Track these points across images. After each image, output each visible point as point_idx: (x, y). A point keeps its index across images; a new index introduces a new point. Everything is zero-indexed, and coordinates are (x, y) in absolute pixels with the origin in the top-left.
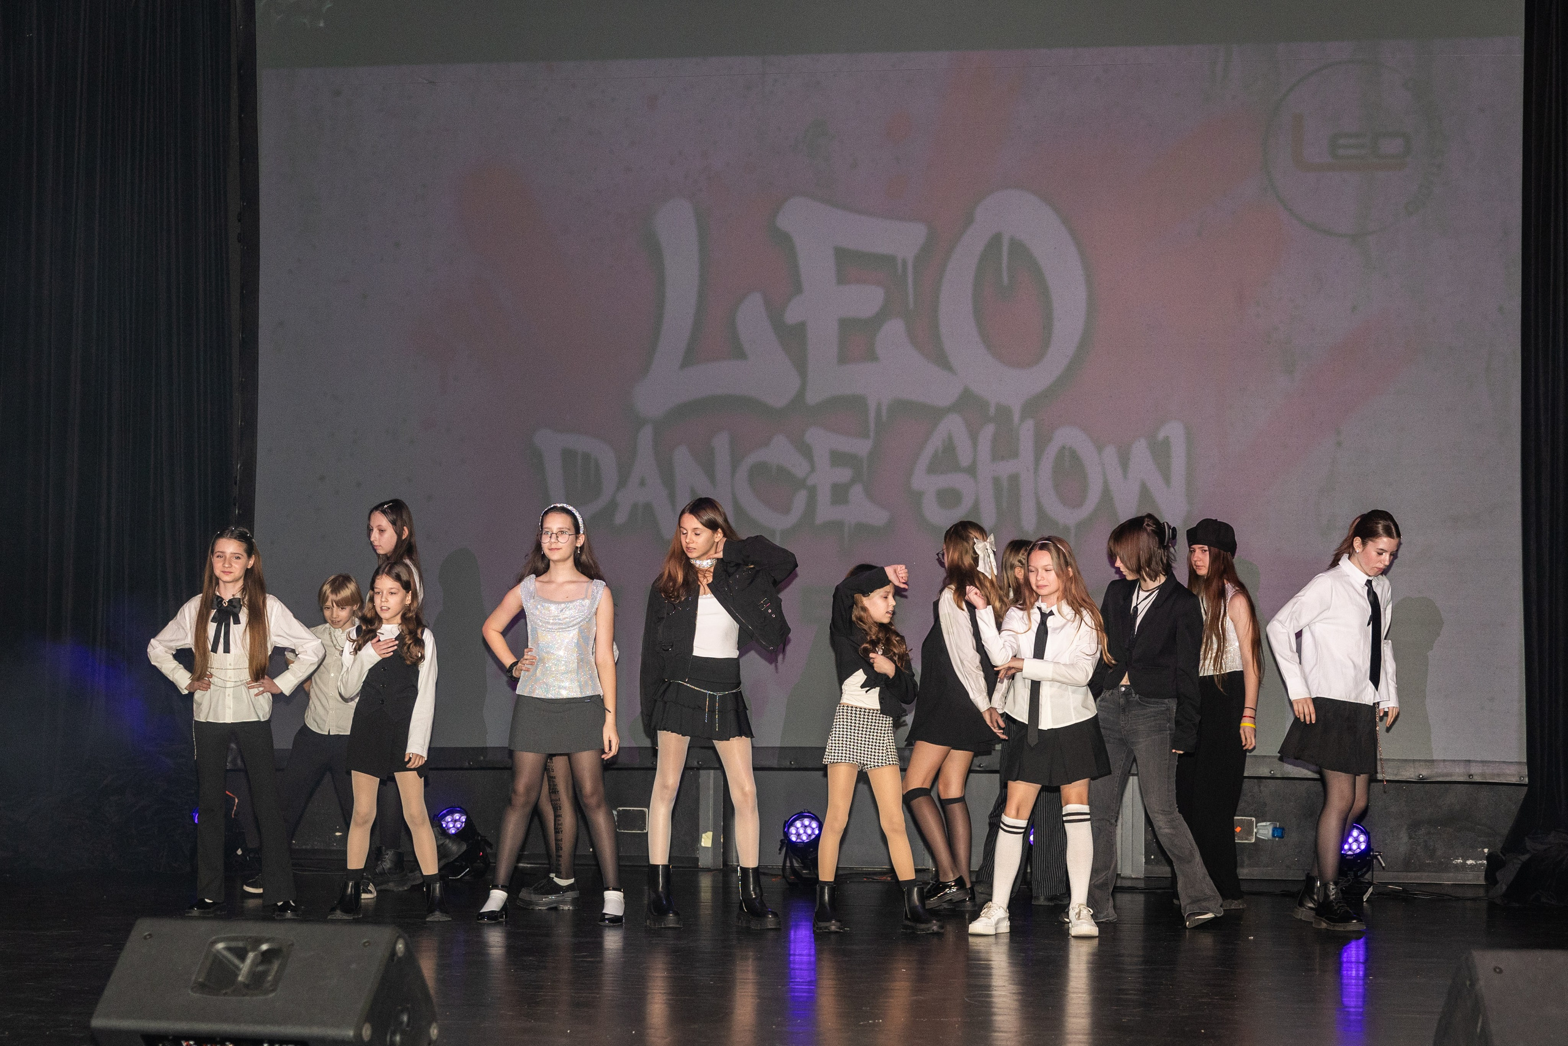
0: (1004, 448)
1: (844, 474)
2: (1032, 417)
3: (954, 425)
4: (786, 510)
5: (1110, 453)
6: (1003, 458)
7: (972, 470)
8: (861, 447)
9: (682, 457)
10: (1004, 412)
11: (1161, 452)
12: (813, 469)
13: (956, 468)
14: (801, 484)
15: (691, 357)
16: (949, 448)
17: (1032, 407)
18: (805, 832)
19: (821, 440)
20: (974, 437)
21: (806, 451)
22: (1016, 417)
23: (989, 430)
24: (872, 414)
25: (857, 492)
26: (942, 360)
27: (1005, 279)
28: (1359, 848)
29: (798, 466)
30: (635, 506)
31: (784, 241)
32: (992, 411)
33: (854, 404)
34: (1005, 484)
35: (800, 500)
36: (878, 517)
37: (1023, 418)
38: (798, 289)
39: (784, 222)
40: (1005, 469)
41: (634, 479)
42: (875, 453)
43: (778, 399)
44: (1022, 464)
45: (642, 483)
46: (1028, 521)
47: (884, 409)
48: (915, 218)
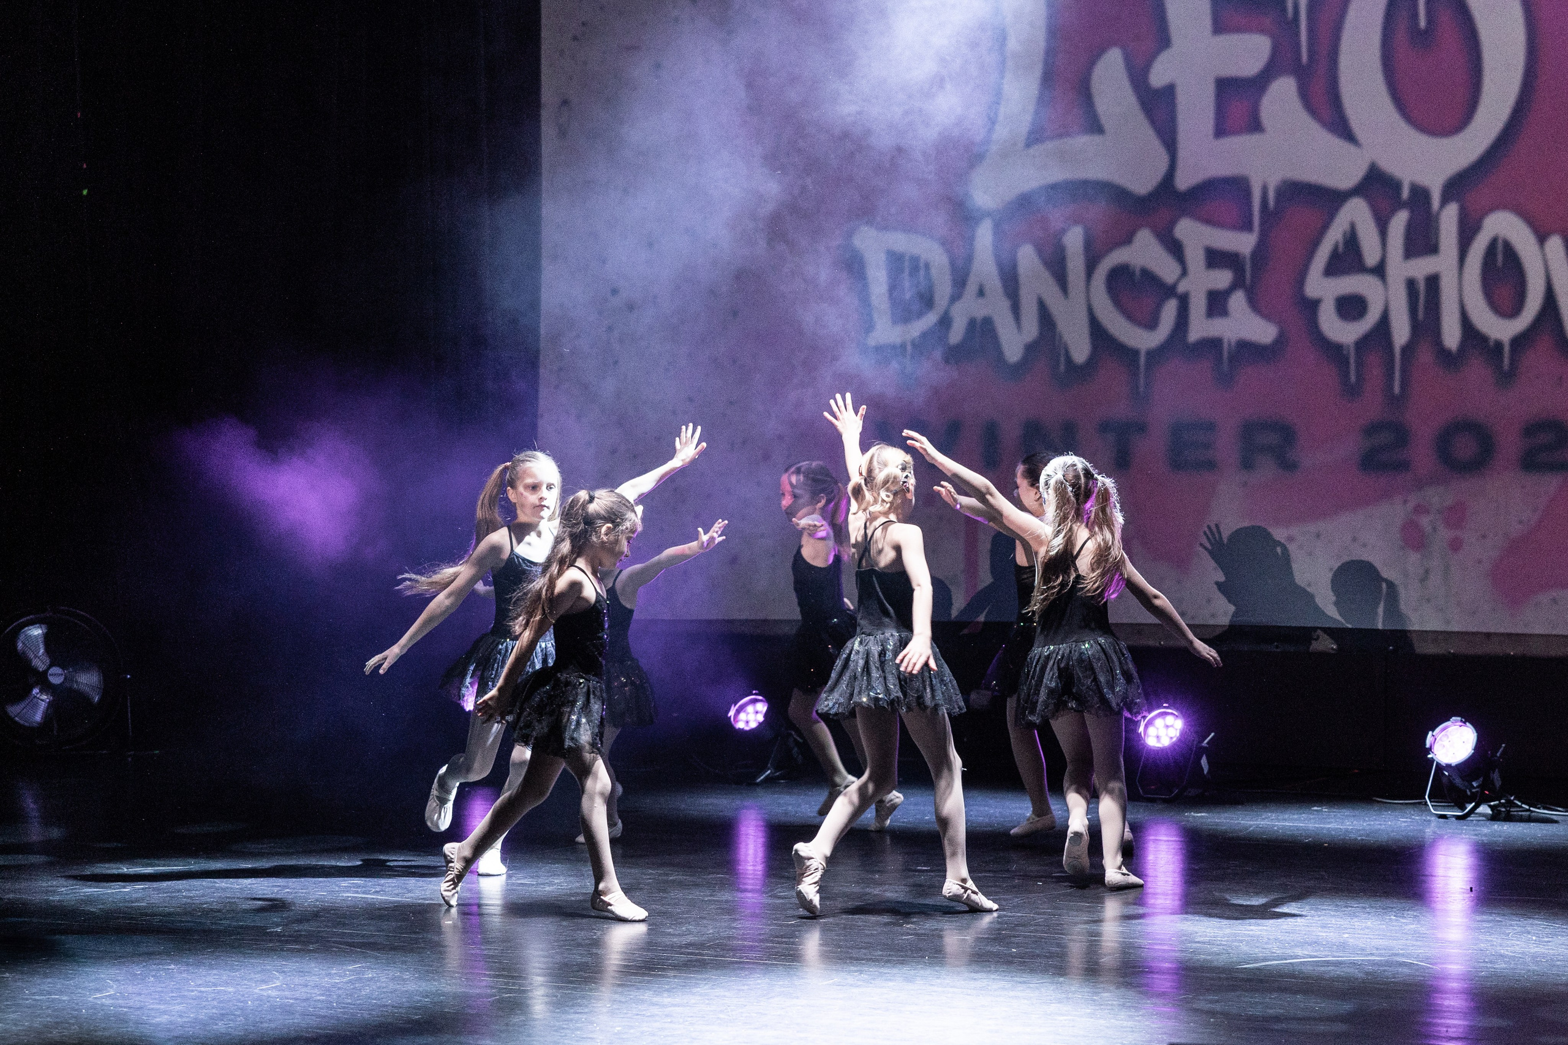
0: (1421, 241)
1: (1222, 278)
2: (1457, 201)
3: (1357, 213)
4: (1151, 324)
5: (1555, 244)
6: (1419, 254)
7: (1379, 271)
8: (1244, 243)
9: (1027, 259)
10: (1420, 194)
12: (1184, 272)
13: (1361, 268)
14: (1169, 291)
15: (1038, 133)
16: (1352, 240)
17: (1455, 187)
18: (1167, 735)
19: (1194, 235)
20: (1383, 226)
21: (1176, 249)
22: (1436, 201)
23: (1399, 221)
24: (1256, 200)
25: (1238, 301)
26: (1342, 128)
27: (1423, 23)
29: (1166, 269)
30: (972, 321)
32: (1405, 193)
33: (1237, 187)
34: (1422, 287)
35: (1170, 310)
36: (1263, 332)
37: (1445, 200)
38: (1163, 40)
40: (1421, 268)
41: (971, 288)
42: (1260, 253)
43: (1142, 183)
44: (1444, 262)
45: (981, 293)
46: (1451, 336)
47: (1271, 195)
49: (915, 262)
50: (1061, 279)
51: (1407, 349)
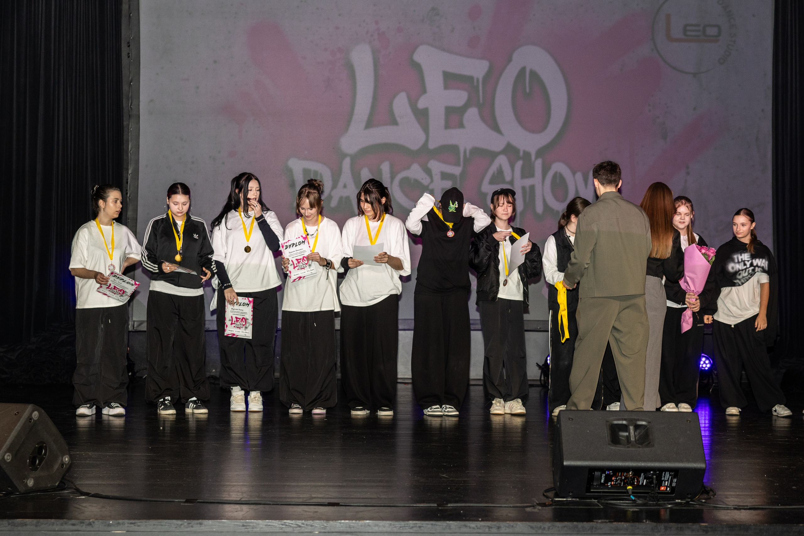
0: (527, 172)
1: (447, 184)
2: (542, 158)
3: (502, 161)
5: (579, 176)
6: (527, 177)
7: (511, 183)
8: (456, 171)
9: (365, 173)
10: (527, 155)
12: (432, 181)
13: (504, 182)
14: (425, 188)
15: (370, 124)
16: (500, 171)
17: (541, 153)
19: (436, 166)
20: (512, 166)
21: (428, 172)
22: (533, 158)
23: (520, 164)
24: (462, 154)
26: (496, 128)
27: (528, 90)
28: (706, 367)
29: (425, 179)
30: (341, 198)
31: (417, 67)
32: (521, 154)
33: (453, 149)
34: (528, 190)
37: (537, 157)
38: (424, 91)
39: (417, 57)
40: (528, 182)
41: (341, 184)
42: (463, 174)
43: (415, 146)
44: (536, 180)
45: (345, 186)
46: (539, 208)
47: (468, 152)
48: (483, 58)
49: (316, 173)
51: (522, 213)
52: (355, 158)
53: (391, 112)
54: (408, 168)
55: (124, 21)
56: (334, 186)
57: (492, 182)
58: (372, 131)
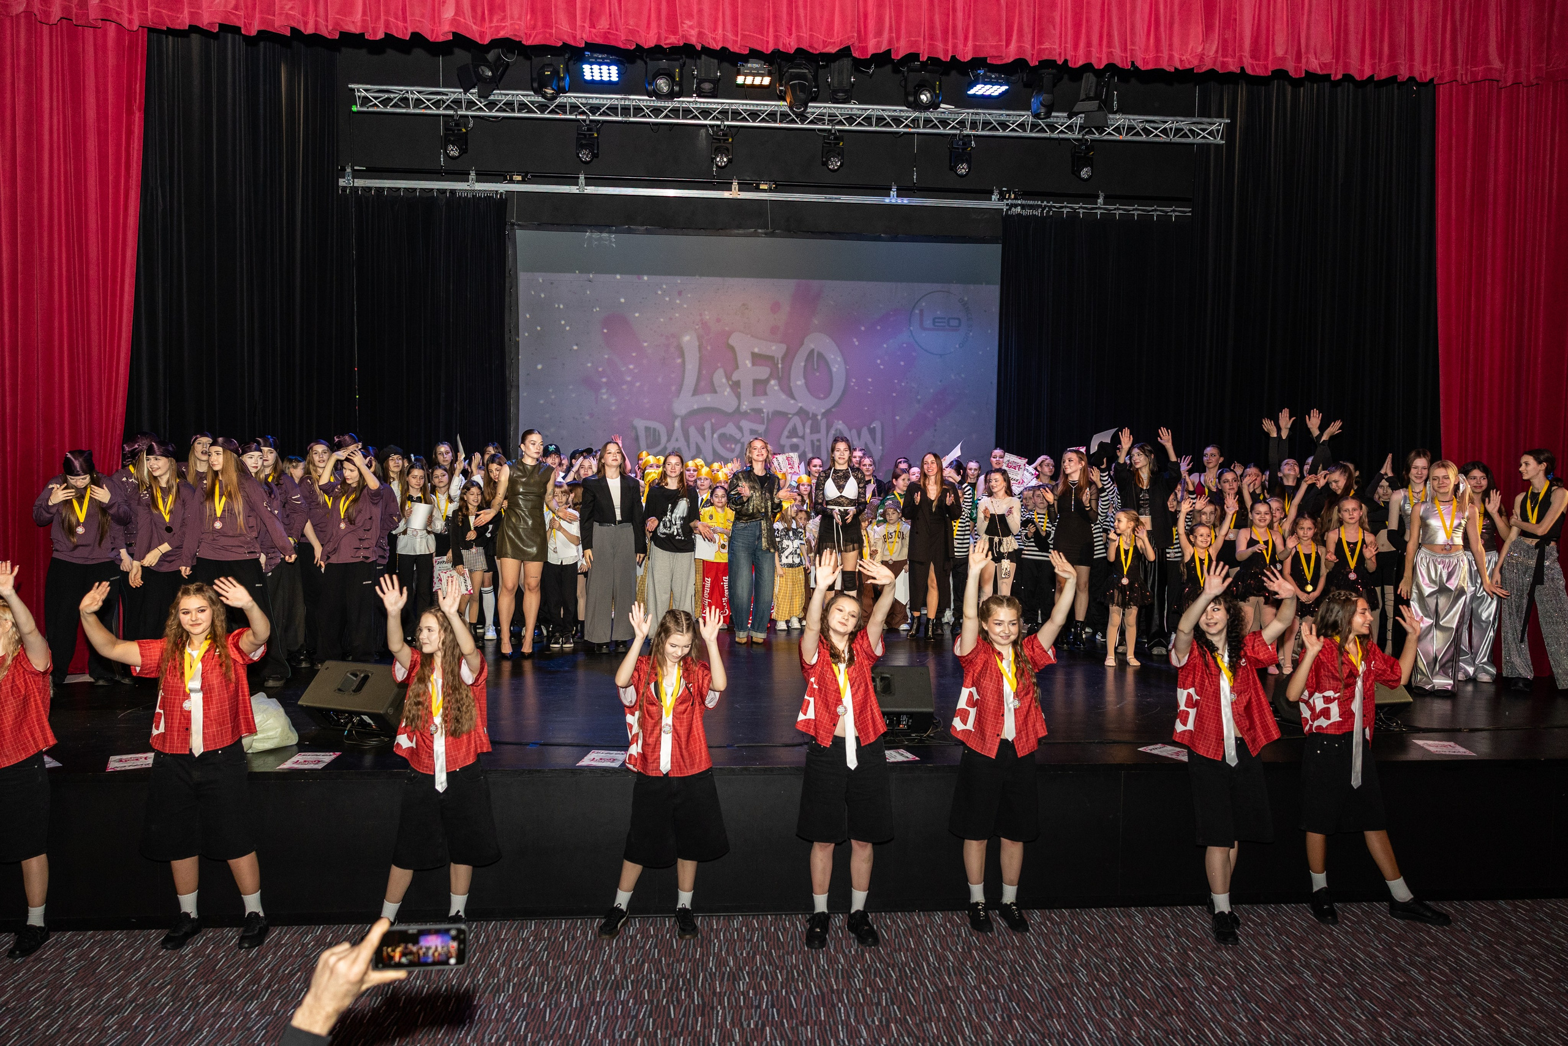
0: (815, 429)
2: (825, 418)
3: (796, 421)
4: (732, 451)
5: (854, 431)
7: (803, 437)
9: (692, 431)
10: (815, 416)
11: (872, 432)
13: (797, 436)
14: (738, 441)
15: (696, 392)
17: (824, 415)
19: (746, 425)
21: (740, 429)
22: (819, 417)
23: (809, 423)
24: (765, 415)
26: (791, 395)
27: (815, 366)
29: (738, 435)
31: (732, 349)
32: (810, 416)
33: (758, 411)
38: (737, 367)
39: (731, 342)
40: (815, 437)
42: (766, 431)
43: (730, 409)
45: (677, 440)
47: (770, 414)
48: (781, 342)
49: (655, 430)
50: (704, 437)
52: (684, 419)
53: (712, 383)
54: (725, 426)
55: (507, 311)
56: (669, 440)
57: (788, 437)
58: (697, 398)
